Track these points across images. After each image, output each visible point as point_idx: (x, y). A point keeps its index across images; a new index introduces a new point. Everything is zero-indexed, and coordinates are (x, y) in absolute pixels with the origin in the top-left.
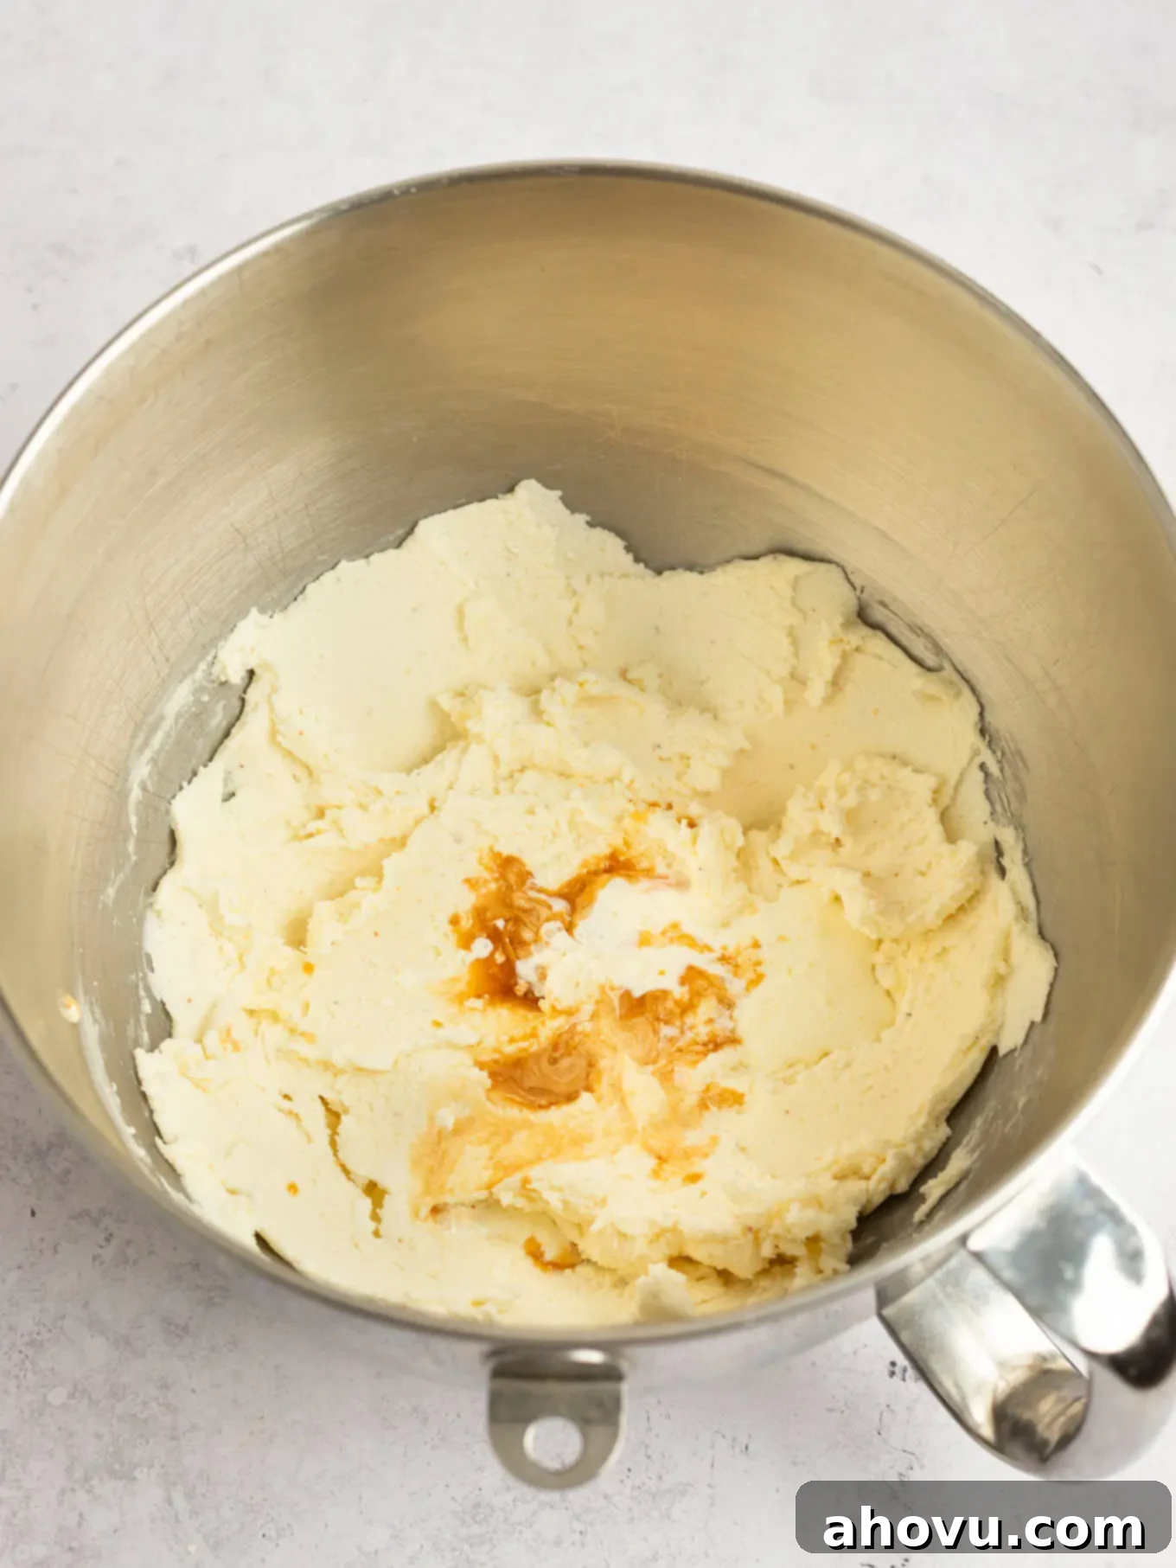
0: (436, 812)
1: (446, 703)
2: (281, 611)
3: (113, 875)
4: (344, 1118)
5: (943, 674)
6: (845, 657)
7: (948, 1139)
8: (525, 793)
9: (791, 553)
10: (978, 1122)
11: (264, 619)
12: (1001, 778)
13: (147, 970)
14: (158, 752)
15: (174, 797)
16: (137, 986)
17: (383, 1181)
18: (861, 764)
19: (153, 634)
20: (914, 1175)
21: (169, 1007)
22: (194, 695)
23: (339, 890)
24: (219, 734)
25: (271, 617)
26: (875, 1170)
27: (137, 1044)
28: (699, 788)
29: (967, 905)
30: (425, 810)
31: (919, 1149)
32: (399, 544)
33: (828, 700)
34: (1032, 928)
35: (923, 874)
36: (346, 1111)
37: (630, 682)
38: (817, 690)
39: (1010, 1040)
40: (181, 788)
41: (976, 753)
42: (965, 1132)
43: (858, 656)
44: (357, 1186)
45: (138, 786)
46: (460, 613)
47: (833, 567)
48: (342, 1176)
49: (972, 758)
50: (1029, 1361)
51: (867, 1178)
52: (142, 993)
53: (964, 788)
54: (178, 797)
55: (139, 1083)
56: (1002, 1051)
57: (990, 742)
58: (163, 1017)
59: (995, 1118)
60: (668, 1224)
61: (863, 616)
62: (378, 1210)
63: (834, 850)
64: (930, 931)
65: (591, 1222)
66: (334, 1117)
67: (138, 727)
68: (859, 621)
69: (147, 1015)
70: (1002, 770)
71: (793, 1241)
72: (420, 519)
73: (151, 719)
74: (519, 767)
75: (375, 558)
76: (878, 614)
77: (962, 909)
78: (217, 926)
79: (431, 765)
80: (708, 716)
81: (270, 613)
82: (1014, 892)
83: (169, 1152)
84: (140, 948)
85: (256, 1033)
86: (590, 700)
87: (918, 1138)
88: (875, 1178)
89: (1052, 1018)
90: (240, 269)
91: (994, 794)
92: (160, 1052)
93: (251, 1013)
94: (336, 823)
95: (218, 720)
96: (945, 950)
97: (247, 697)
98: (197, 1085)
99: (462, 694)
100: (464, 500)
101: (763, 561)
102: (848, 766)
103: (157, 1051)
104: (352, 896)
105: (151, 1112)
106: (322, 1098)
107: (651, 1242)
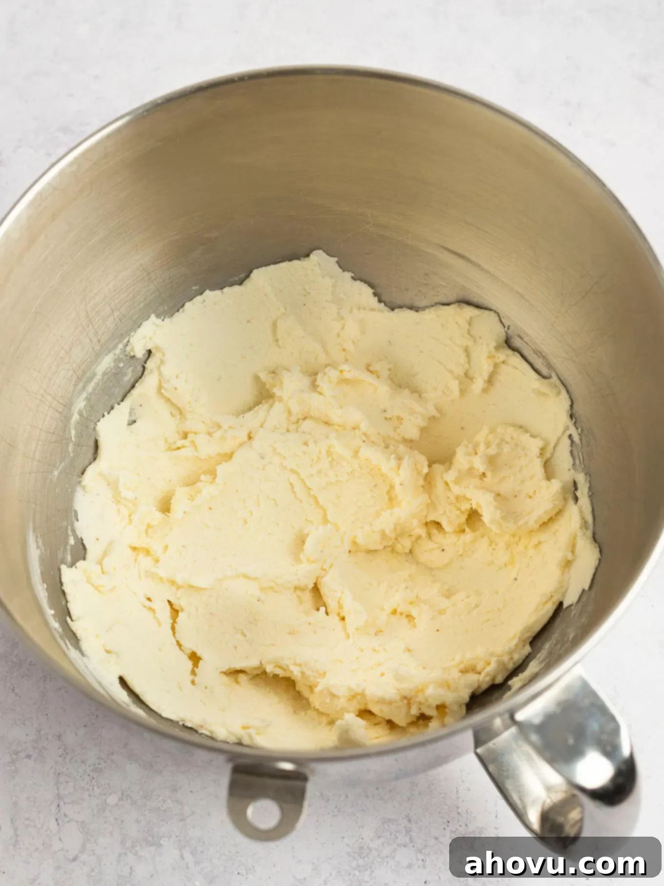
0: (251, 440)
1: (263, 377)
2: (169, 317)
3: (58, 463)
4: (180, 614)
5: (552, 380)
6: (496, 366)
7: (529, 654)
8: (304, 432)
9: (469, 303)
10: (547, 646)
11: (159, 321)
12: (580, 445)
13: (74, 519)
14: (91, 394)
15: (99, 421)
16: (67, 528)
17: (199, 653)
18: (500, 430)
19: (91, 327)
20: (506, 674)
21: (85, 542)
22: (114, 362)
23: (191, 482)
24: (129, 386)
25: (163, 320)
26: (484, 669)
27: (63, 561)
28: (407, 437)
29: (554, 518)
30: (245, 438)
31: (512, 659)
32: (241, 283)
33: (485, 391)
34: (589, 533)
35: (530, 497)
36: (182, 610)
37: (371, 372)
38: (479, 384)
39: (570, 599)
40: (103, 416)
41: (567, 428)
42: (539, 651)
43: (503, 366)
44: (185, 654)
45: (78, 412)
46: (274, 325)
47: (492, 313)
48: (177, 648)
49: (564, 431)
51: (479, 673)
52: (70, 533)
53: (558, 449)
54: (101, 421)
55: (61, 584)
56: (565, 605)
57: (575, 423)
58: (82, 547)
59: (556, 645)
60: (359, 690)
61: (508, 343)
62: (195, 669)
63: (481, 479)
64: (531, 531)
65: (316, 686)
66: (175, 612)
67: (79, 379)
68: (505, 345)
69: (72, 546)
70: (581, 439)
71: (429, 707)
72: (254, 269)
73: (88, 375)
74: (303, 417)
75: (227, 290)
76: (517, 342)
77: (551, 520)
78: (117, 498)
79: (252, 412)
80: (416, 395)
81: (162, 318)
82: (581, 512)
83: (74, 626)
84: (72, 506)
85: (136, 560)
86: (346, 381)
87: (511, 653)
88: (483, 674)
89: (595, 589)
91: (575, 453)
92: (76, 567)
93: (134, 549)
94: (193, 443)
95: (128, 378)
96: (540, 543)
97: (146, 366)
98: (97, 589)
99: (274, 372)
100: (280, 260)
101: (452, 307)
102: (493, 430)
103: (74, 567)
104: (199, 484)
105: (67, 602)
106: (169, 602)
107: (349, 700)
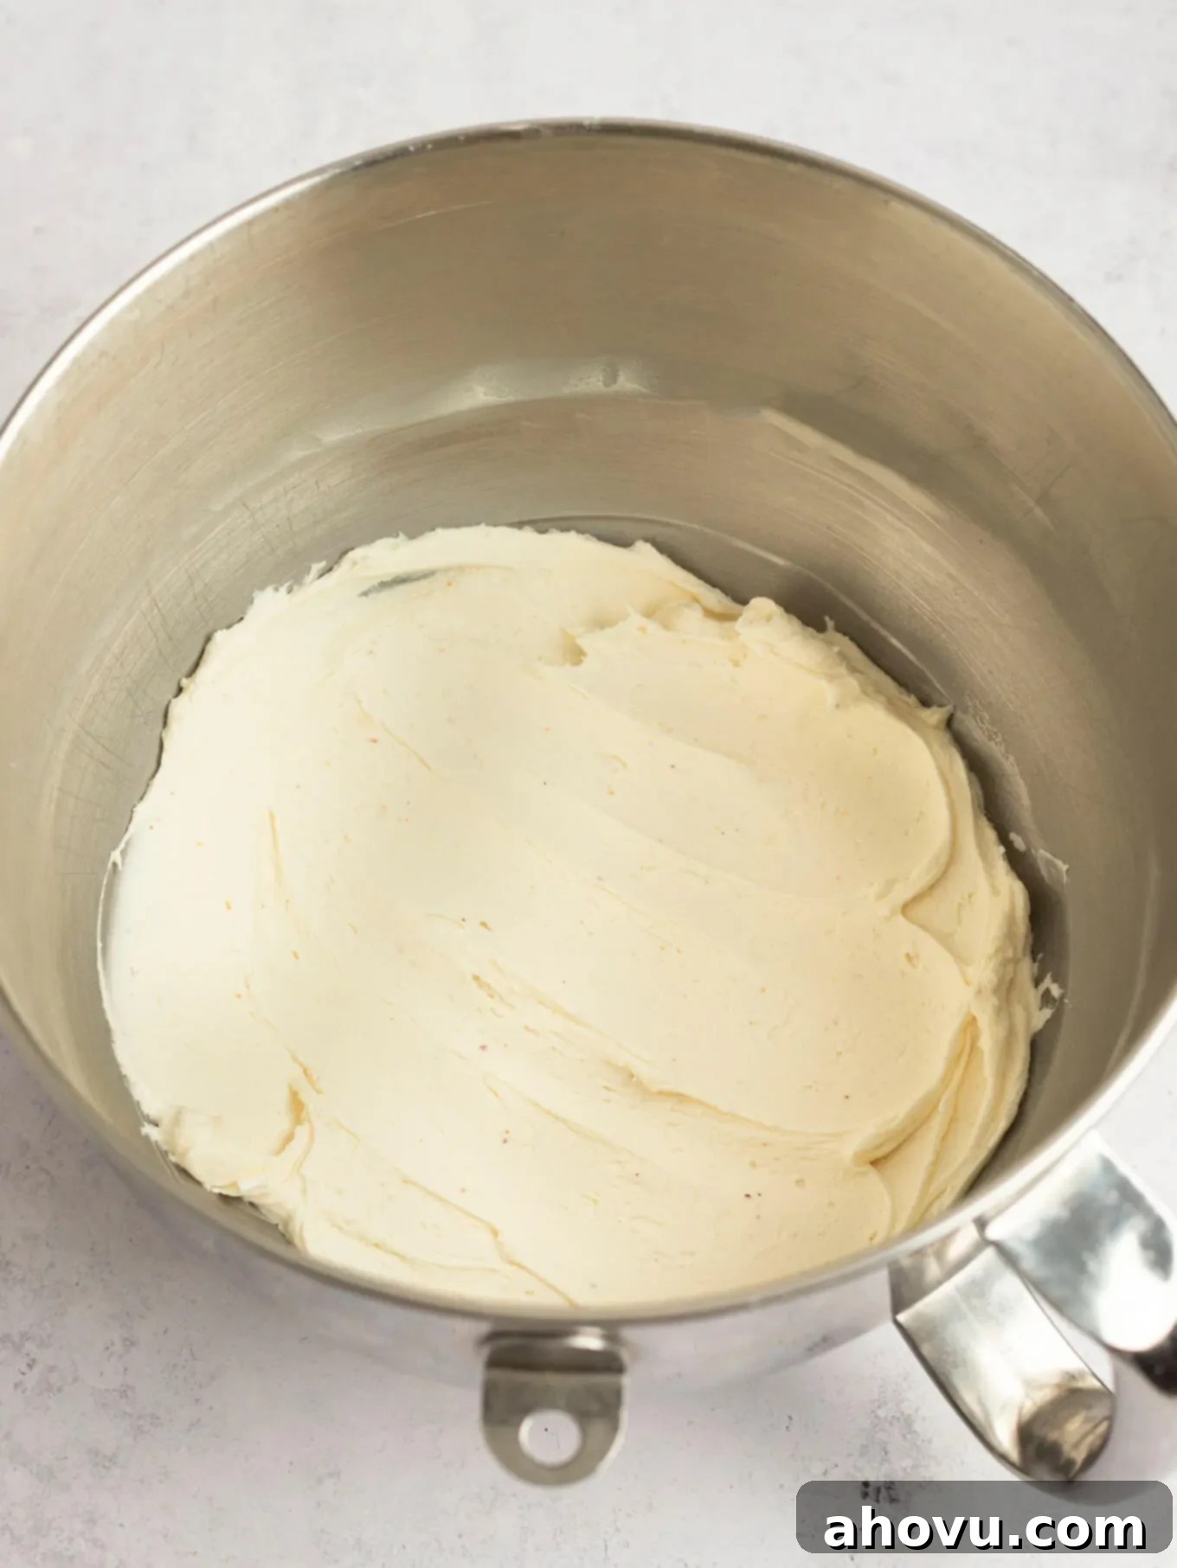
19: (155, 609)
50: (1056, 1380)
90: (250, 223)
